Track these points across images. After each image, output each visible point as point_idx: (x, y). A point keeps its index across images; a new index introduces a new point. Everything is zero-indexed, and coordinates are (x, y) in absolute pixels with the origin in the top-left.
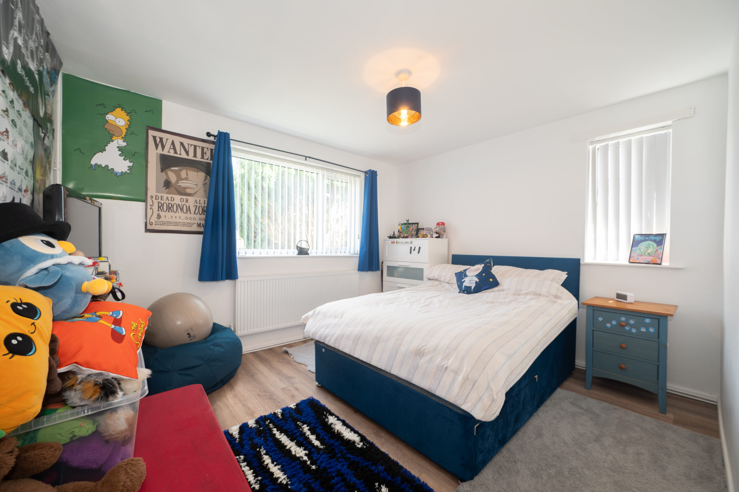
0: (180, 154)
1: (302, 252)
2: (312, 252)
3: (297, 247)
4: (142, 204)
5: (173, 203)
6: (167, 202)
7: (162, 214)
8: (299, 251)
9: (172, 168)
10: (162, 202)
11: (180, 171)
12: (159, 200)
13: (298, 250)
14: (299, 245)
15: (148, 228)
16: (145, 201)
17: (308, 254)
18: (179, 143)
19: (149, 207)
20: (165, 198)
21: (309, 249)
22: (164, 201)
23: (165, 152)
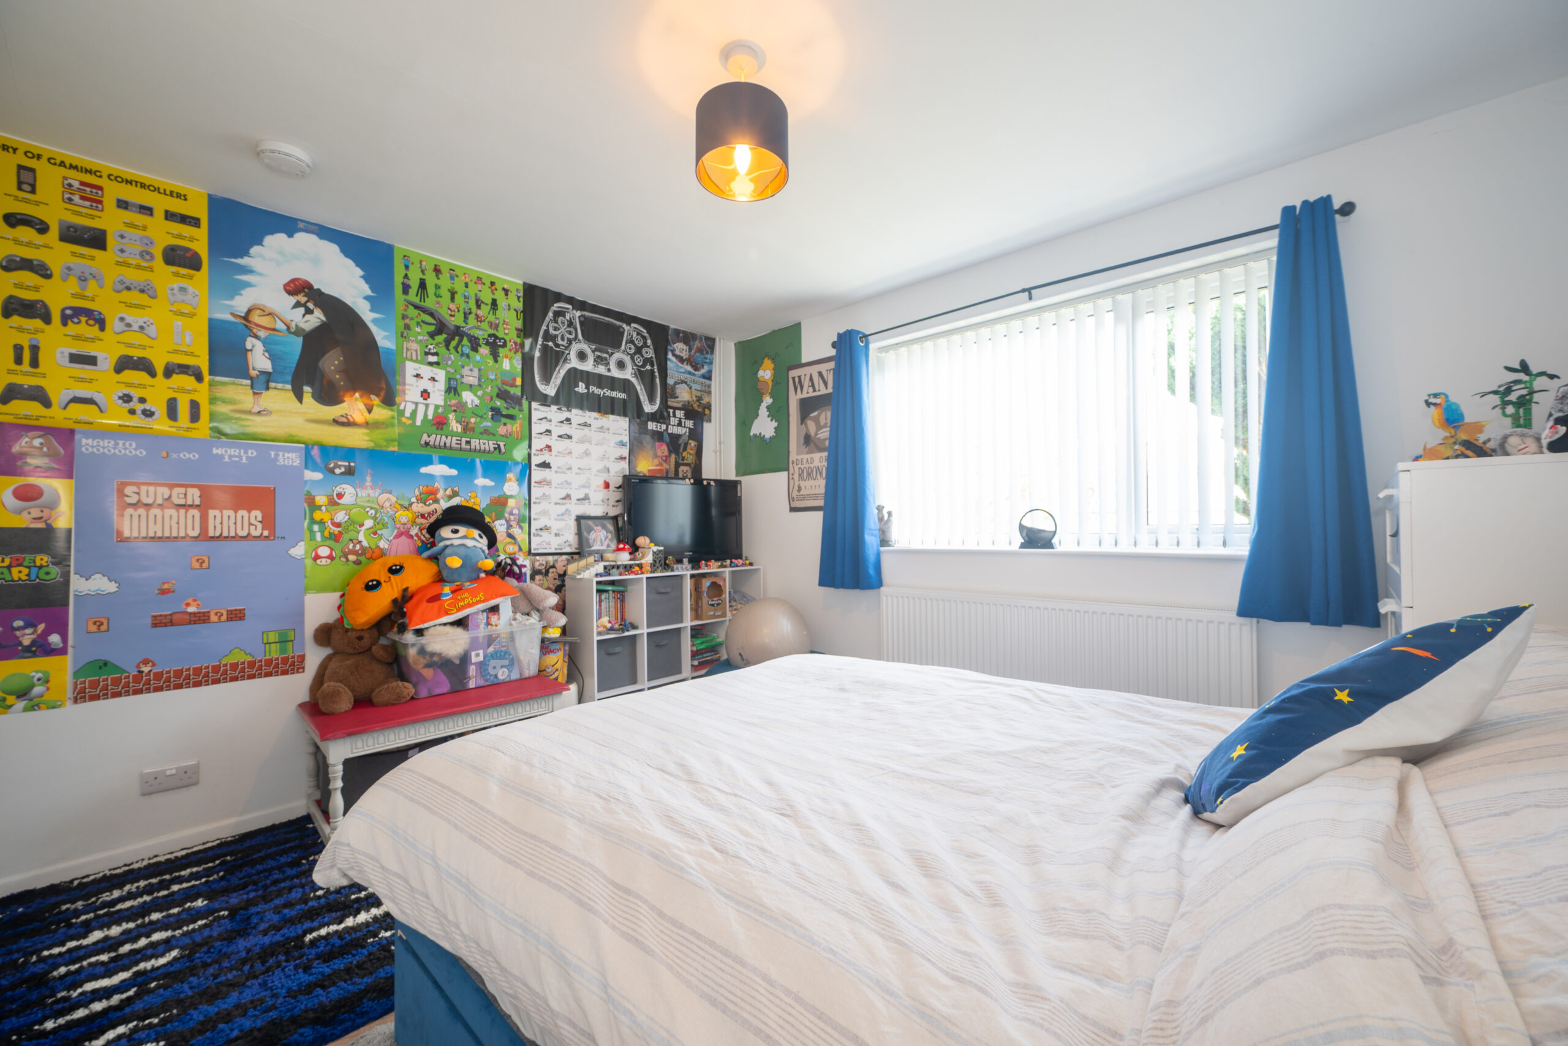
0: (819, 390)
1: (1035, 540)
2: (1064, 543)
3: (1022, 527)
4: (786, 473)
5: (812, 466)
6: (807, 466)
7: (803, 484)
8: (1026, 538)
9: (812, 415)
10: (802, 467)
11: (819, 415)
12: (800, 466)
13: (1024, 535)
14: (1026, 523)
15: (792, 506)
16: (787, 469)
17: (1051, 546)
18: (817, 374)
19: (791, 476)
20: (805, 461)
21: (1055, 532)
22: (805, 466)
23: (805, 395)
